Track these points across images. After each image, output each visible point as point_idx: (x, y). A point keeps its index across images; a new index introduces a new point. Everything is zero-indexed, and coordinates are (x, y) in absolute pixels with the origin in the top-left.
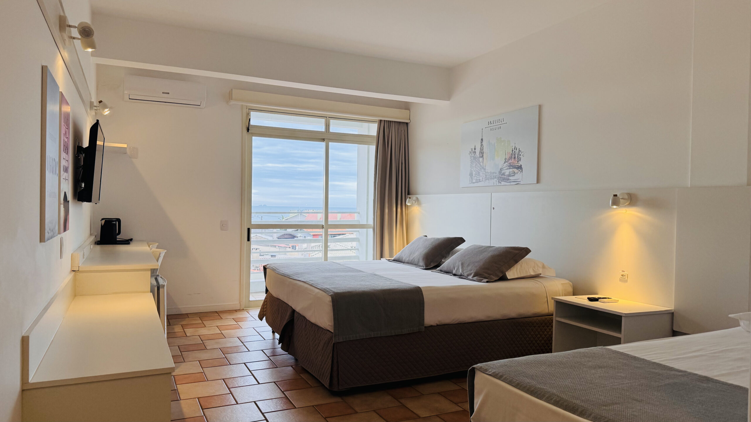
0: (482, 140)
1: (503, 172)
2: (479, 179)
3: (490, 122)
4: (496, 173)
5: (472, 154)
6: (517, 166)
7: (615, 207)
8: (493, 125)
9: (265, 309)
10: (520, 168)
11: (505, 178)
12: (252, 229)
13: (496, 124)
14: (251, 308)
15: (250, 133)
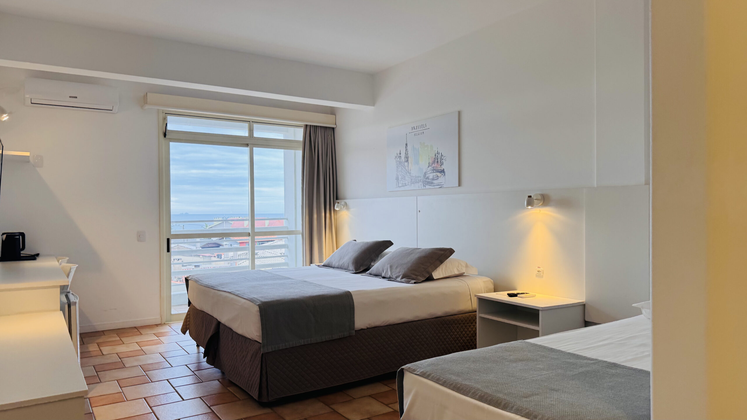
0: (406, 144)
1: (427, 175)
2: (405, 184)
3: (413, 128)
4: (421, 177)
5: (397, 159)
6: (440, 170)
7: (530, 207)
8: (416, 130)
9: (188, 323)
10: (443, 171)
11: (429, 181)
12: (172, 240)
13: (419, 129)
14: (173, 321)
15: (168, 138)
